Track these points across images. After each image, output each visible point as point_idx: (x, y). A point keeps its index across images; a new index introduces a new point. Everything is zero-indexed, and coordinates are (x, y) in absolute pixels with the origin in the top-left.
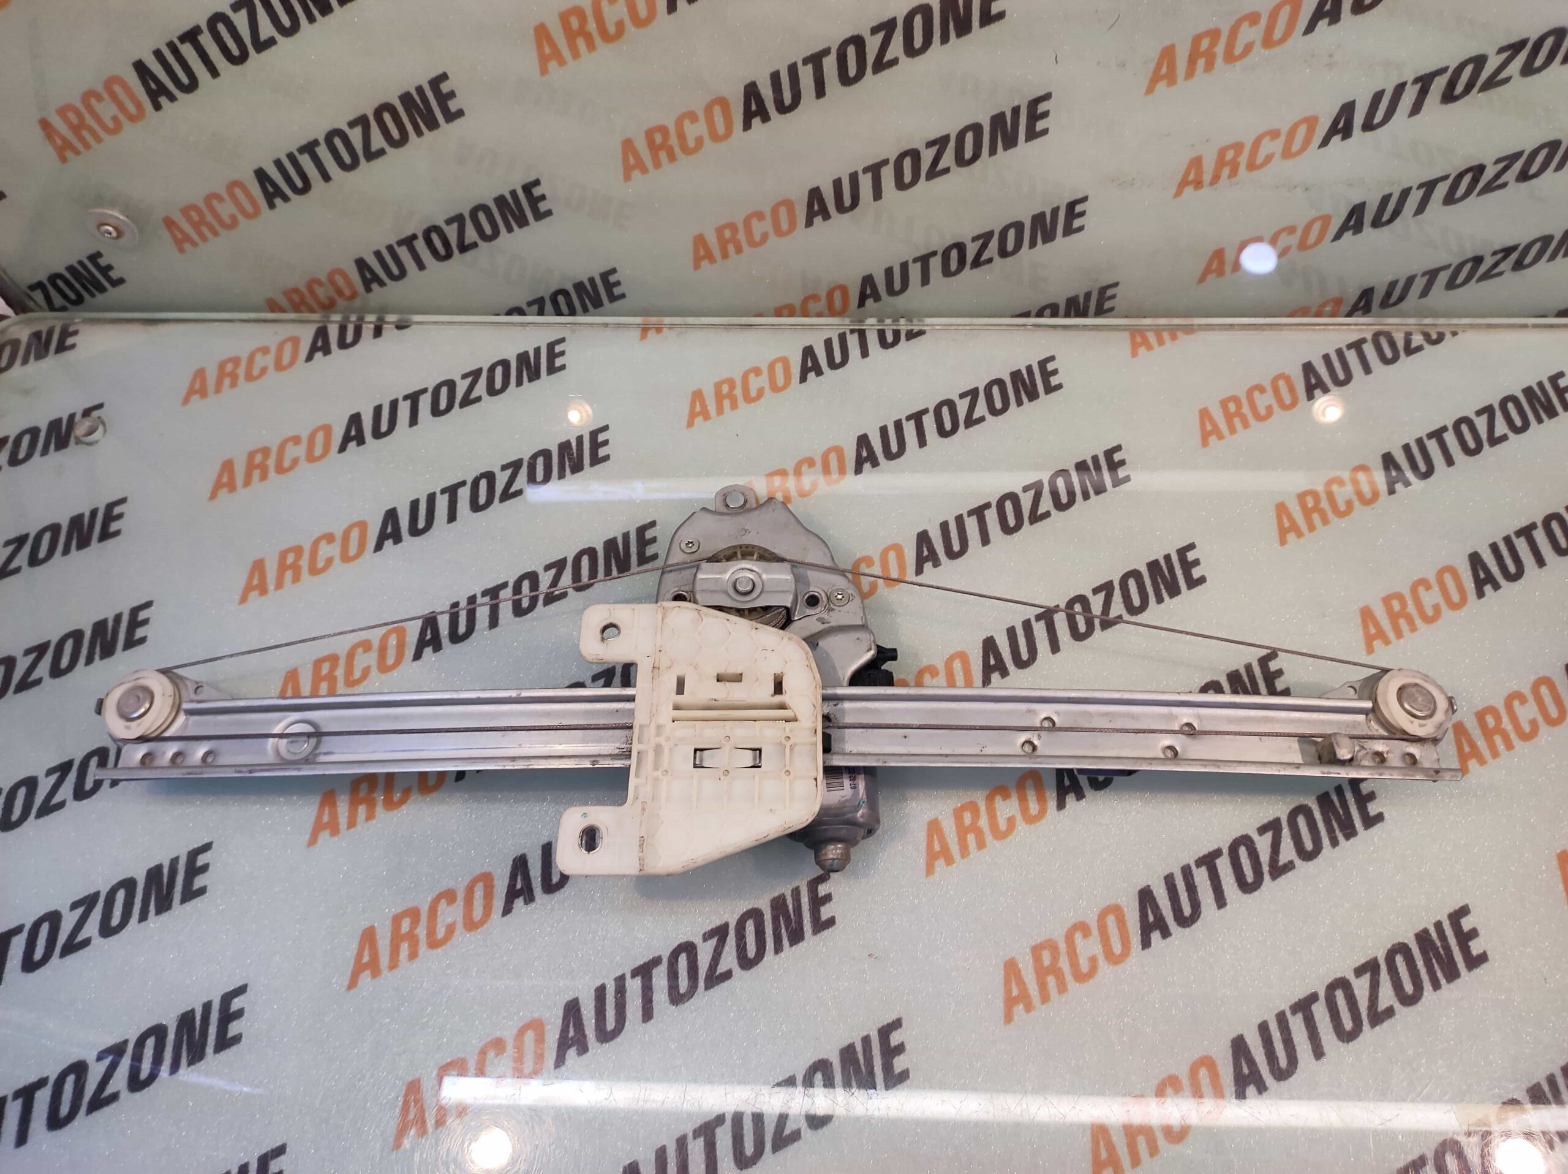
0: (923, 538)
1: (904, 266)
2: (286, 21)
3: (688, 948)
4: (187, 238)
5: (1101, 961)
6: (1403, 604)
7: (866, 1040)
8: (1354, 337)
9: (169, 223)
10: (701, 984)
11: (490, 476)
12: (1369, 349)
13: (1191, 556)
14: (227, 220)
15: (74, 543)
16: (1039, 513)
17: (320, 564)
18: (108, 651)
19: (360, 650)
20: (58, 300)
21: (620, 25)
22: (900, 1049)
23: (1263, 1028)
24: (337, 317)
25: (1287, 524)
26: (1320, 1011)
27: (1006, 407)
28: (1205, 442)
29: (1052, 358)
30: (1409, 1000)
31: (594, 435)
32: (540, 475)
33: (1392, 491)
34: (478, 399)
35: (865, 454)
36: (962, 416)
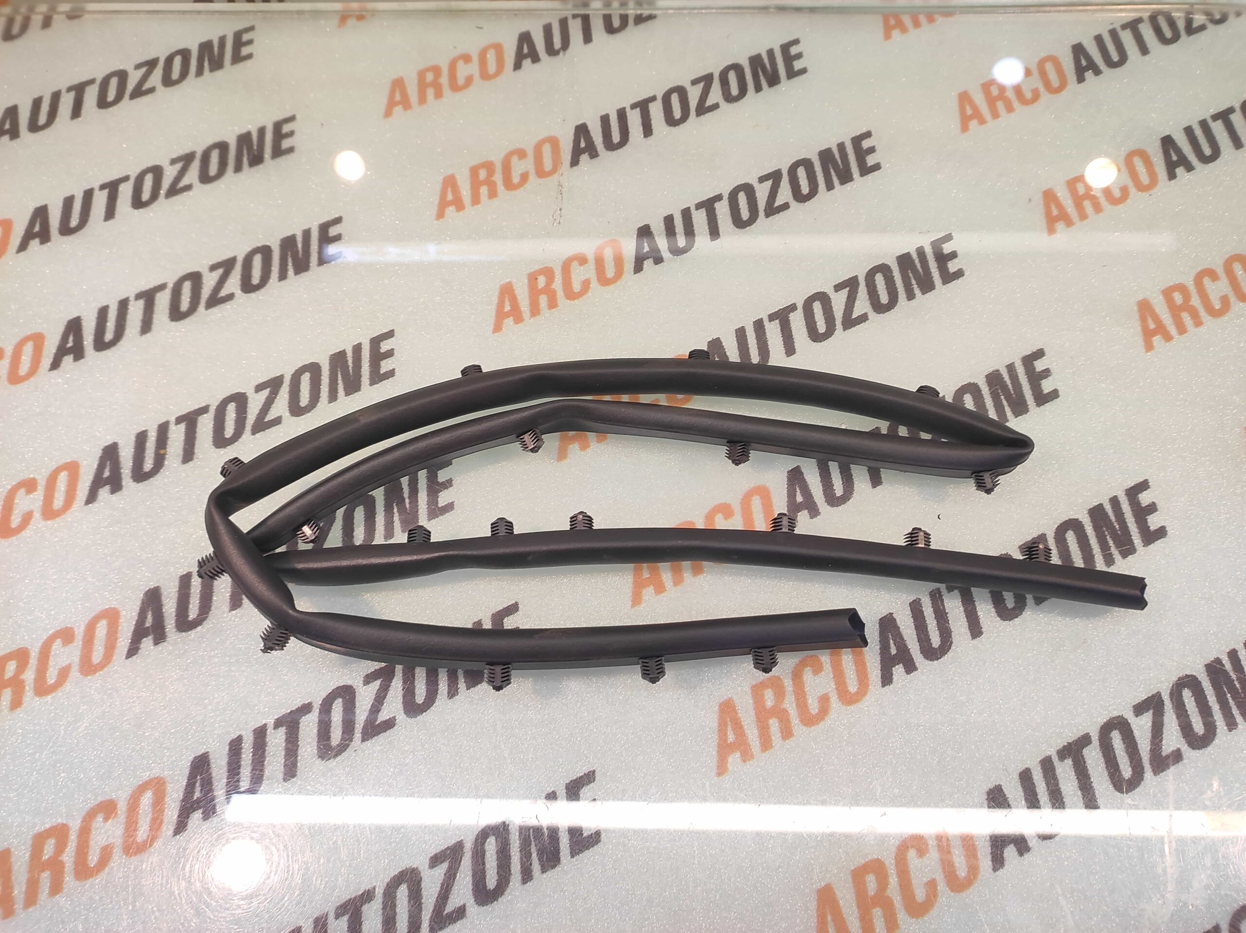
0: (645, 234)
3: (345, 693)
5: (834, 701)
6: (1187, 296)
8: (1130, 16)
10: (358, 735)
11: (157, 171)
12: (1146, 30)
13: (947, 248)
16: (776, 204)
23: (1025, 776)
25: (1055, 213)
26: (1093, 756)
27: (743, 91)
28: (965, 128)
29: (796, 42)
30: (1199, 742)
31: (278, 126)
32: (213, 170)
33: (1172, 176)
34: (152, 90)
35: (583, 145)
36: (693, 103)
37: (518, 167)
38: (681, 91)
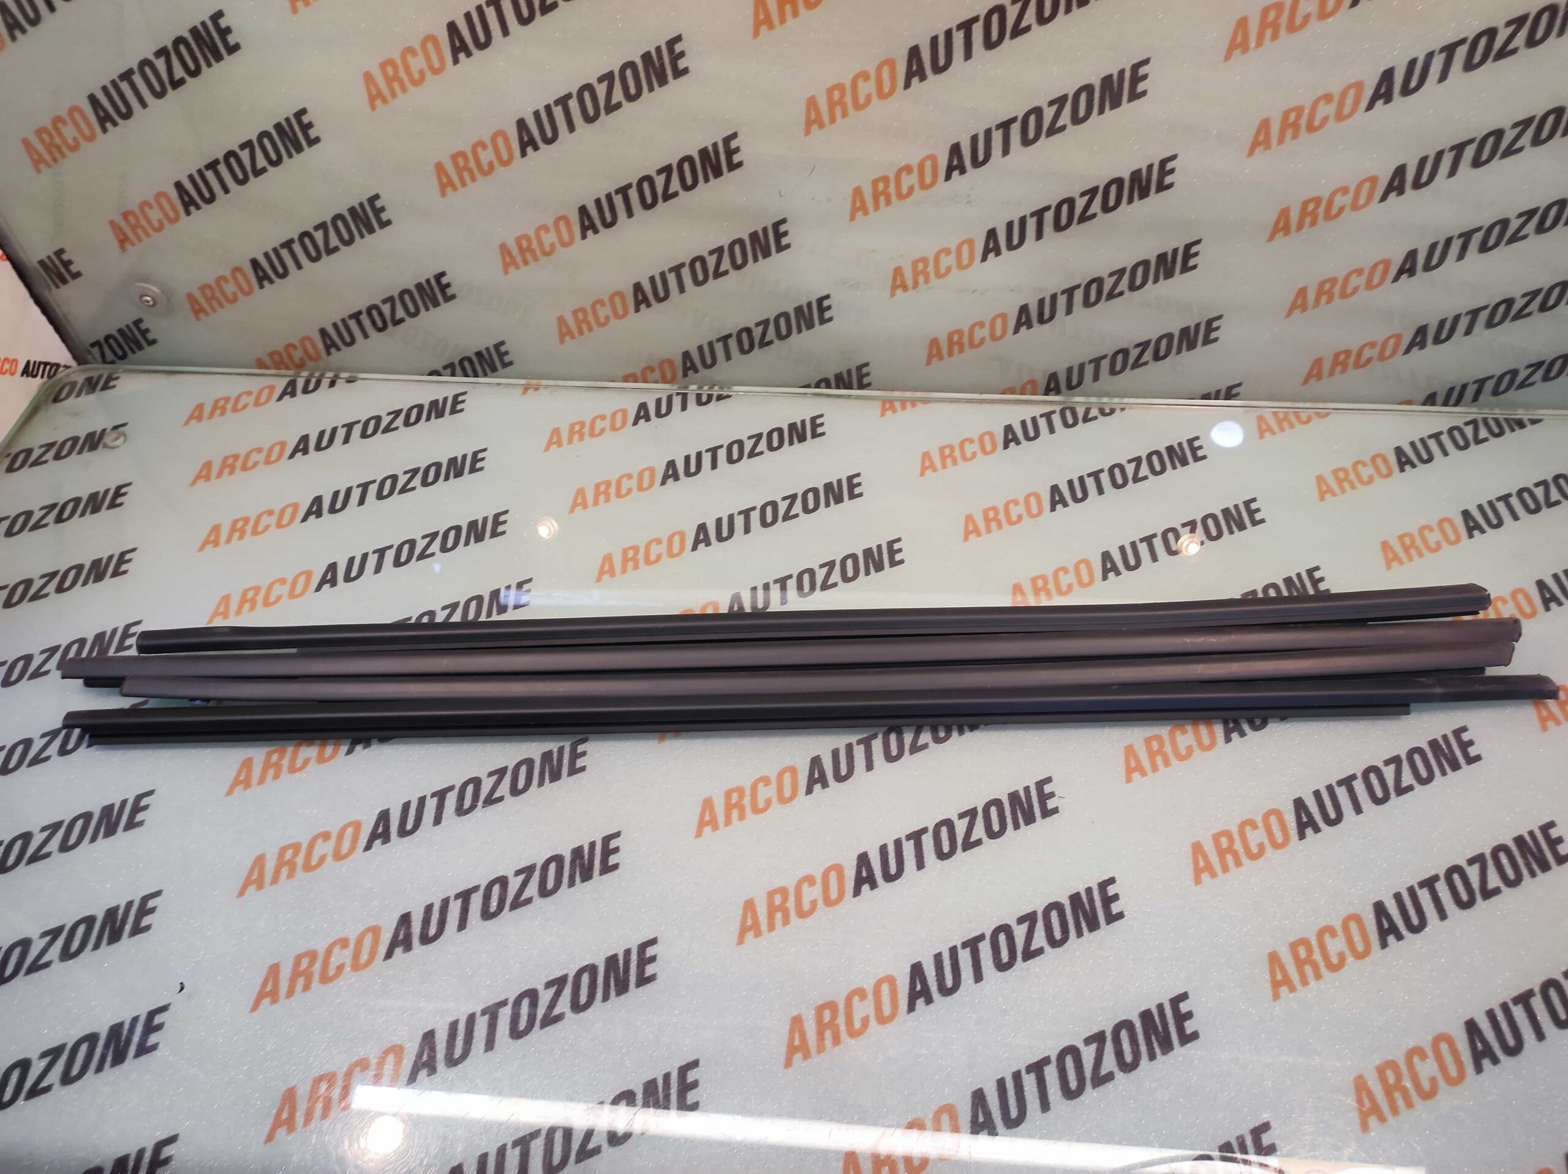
0: (702, 528)
1: (711, 344)
2: (274, 157)
3: (477, 782)
4: (202, 310)
7: (592, 845)
8: (1047, 409)
9: (190, 297)
10: (480, 804)
11: (394, 478)
12: (1056, 419)
13: (896, 546)
14: (231, 297)
15: (89, 510)
16: (790, 515)
17: (260, 528)
18: (99, 578)
19: (278, 584)
20: (109, 356)
21: (491, 164)
22: (616, 850)
23: (883, 850)
24: (305, 374)
25: (971, 528)
26: (927, 840)
27: (780, 445)
28: (922, 474)
29: (821, 416)
30: (992, 835)
31: (475, 454)
32: (430, 479)
33: (1053, 509)
34: (396, 428)
35: (670, 472)
36: (747, 450)
37: (626, 484)
38: (740, 443)
